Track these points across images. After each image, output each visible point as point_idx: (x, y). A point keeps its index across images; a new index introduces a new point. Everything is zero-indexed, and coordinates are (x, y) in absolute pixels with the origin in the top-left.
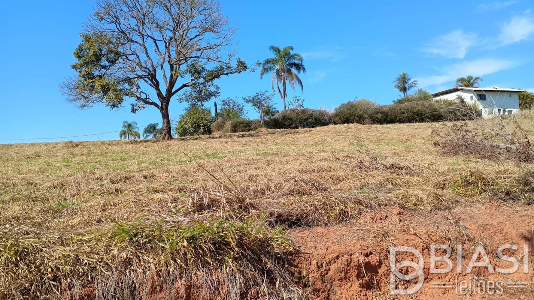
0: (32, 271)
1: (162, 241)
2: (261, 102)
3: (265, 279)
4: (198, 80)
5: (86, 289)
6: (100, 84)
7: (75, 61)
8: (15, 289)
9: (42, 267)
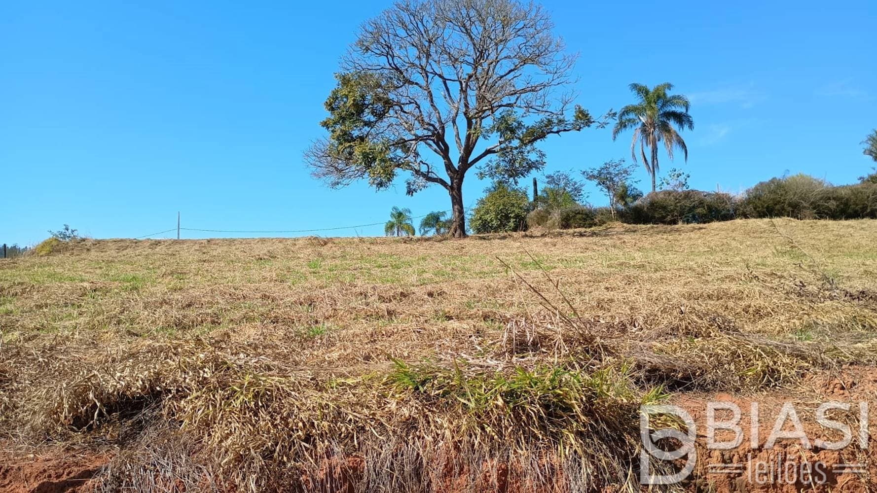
0: (276, 425)
1: (464, 395)
2: (613, 178)
3: (630, 472)
4: (510, 142)
5: (350, 459)
6: (361, 151)
7: (327, 115)
8: (254, 448)
9: (290, 420)
